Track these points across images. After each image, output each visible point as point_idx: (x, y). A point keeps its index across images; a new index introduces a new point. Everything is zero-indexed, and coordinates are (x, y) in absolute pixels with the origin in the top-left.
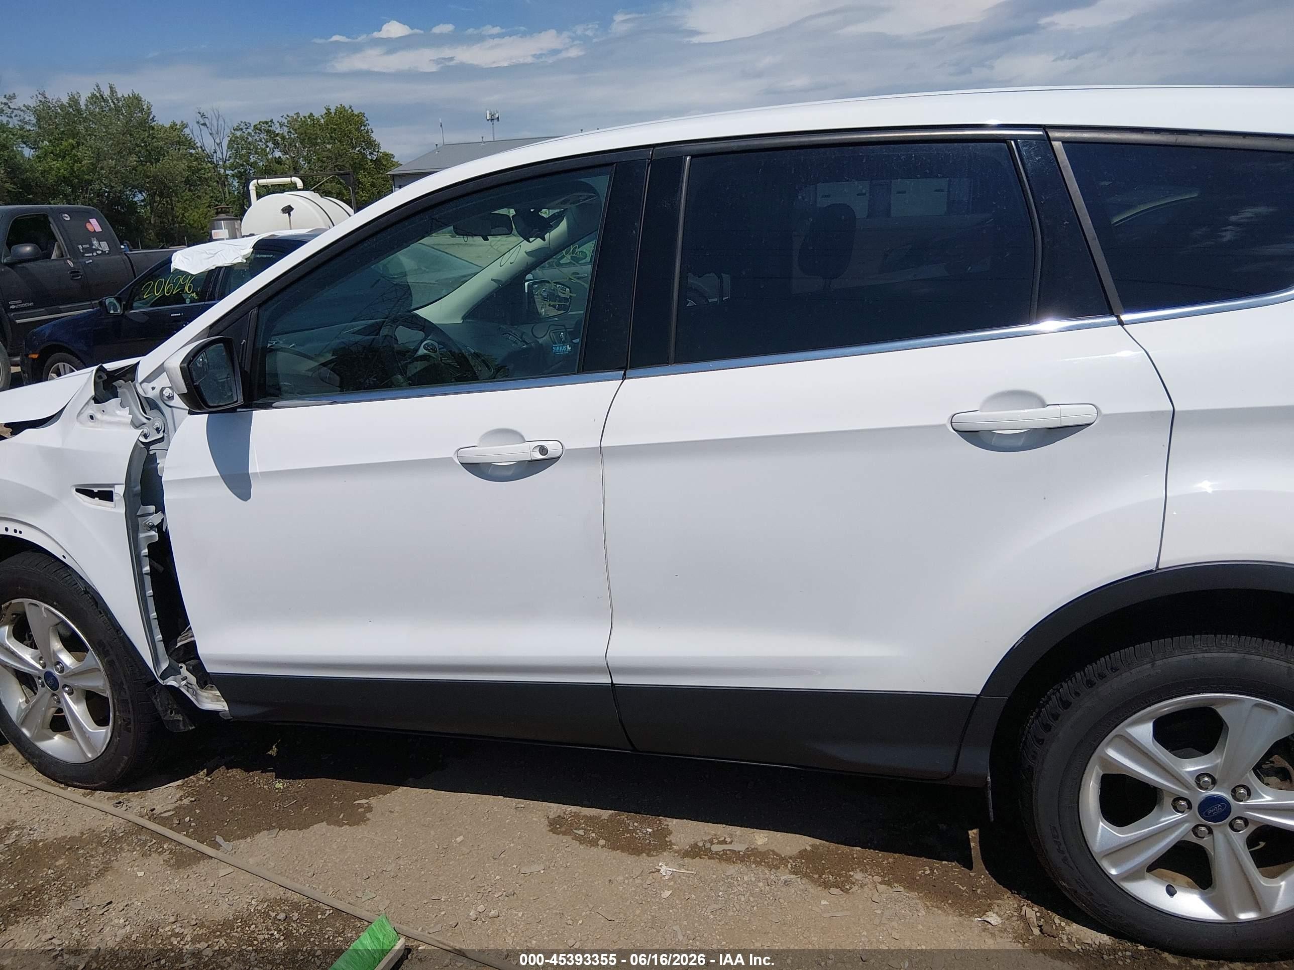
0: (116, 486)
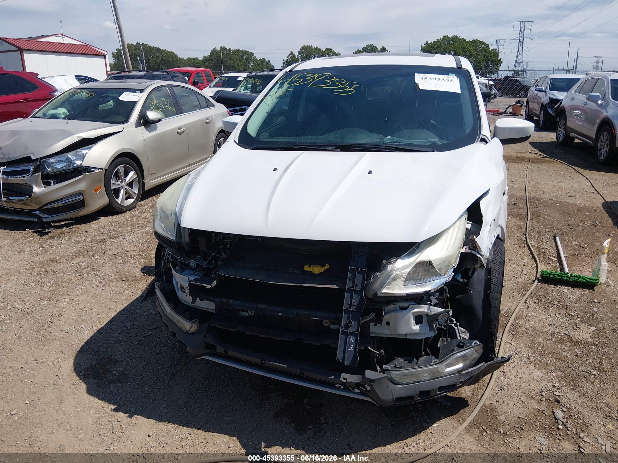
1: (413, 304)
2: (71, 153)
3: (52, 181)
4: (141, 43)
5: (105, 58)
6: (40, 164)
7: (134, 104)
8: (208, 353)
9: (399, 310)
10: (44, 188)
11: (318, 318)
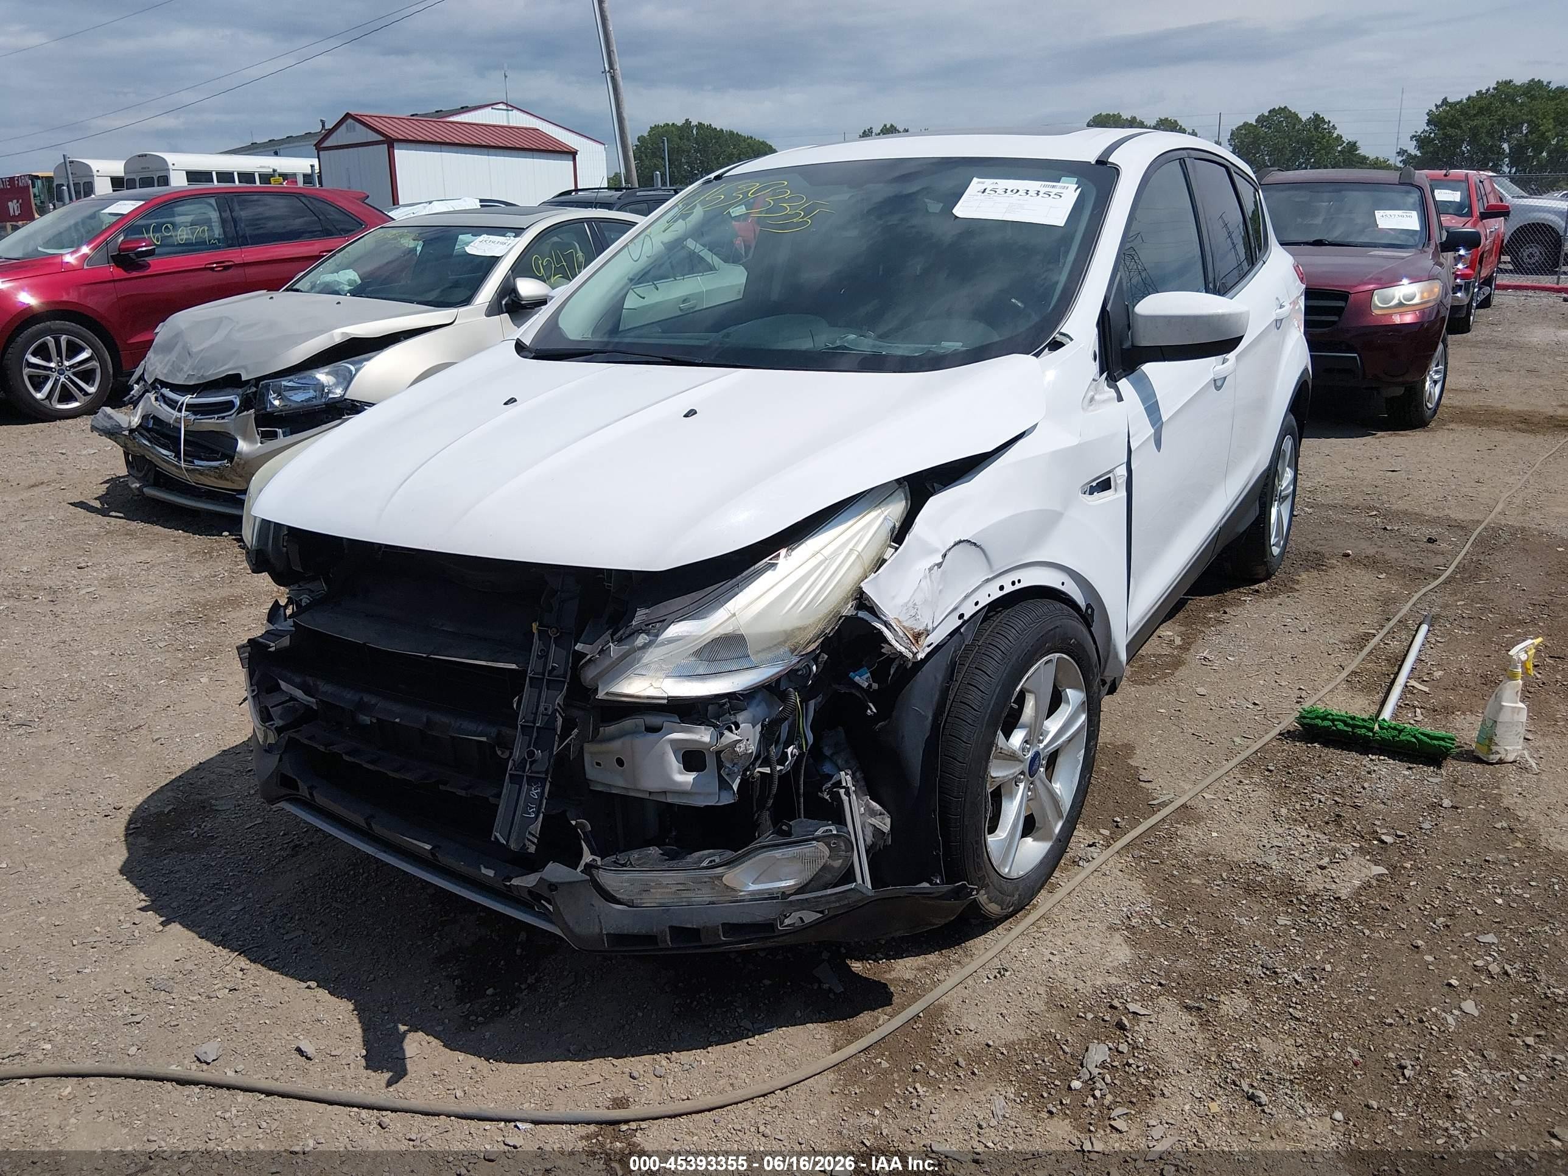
0: (1117, 469)
1: (673, 720)
2: (327, 369)
3: (280, 431)
4: (694, 123)
5: (574, 160)
6: (256, 392)
7: (493, 261)
8: (285, 796)
9: (640, 732)
10: (259, 445)
11: (484, 739)
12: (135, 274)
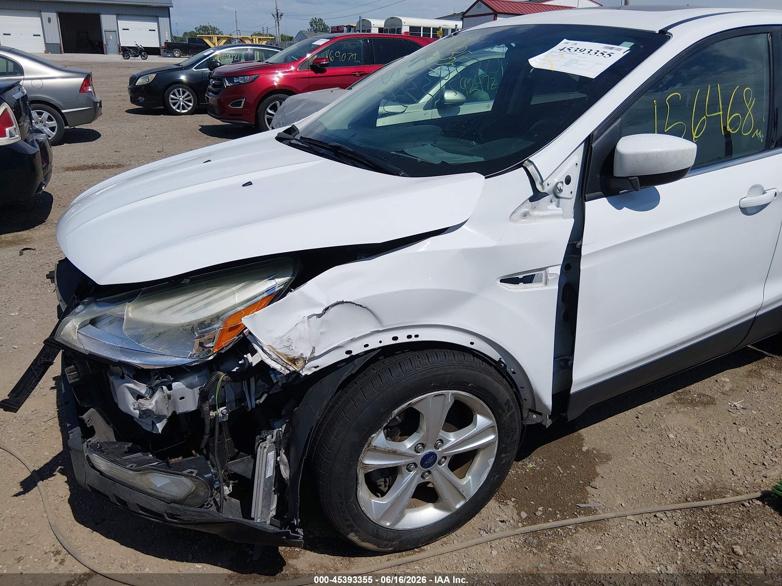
0: (549, 268)
12: (319, 74)
